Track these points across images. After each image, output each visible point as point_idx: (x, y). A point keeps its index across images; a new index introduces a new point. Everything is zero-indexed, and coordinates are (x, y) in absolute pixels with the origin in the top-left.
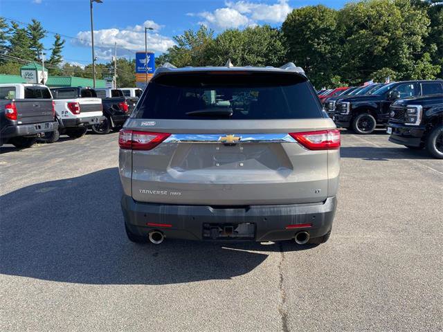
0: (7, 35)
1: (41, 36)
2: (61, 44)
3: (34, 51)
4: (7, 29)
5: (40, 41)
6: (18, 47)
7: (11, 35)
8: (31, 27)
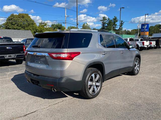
0: (106, 22)
1: (117, 21)
2: (123, 23)
3: (114, 27)
4: (107, 21)
5: (116, 23)
6: (109, 26)
7: (107, 22)
8: (114, 19)
